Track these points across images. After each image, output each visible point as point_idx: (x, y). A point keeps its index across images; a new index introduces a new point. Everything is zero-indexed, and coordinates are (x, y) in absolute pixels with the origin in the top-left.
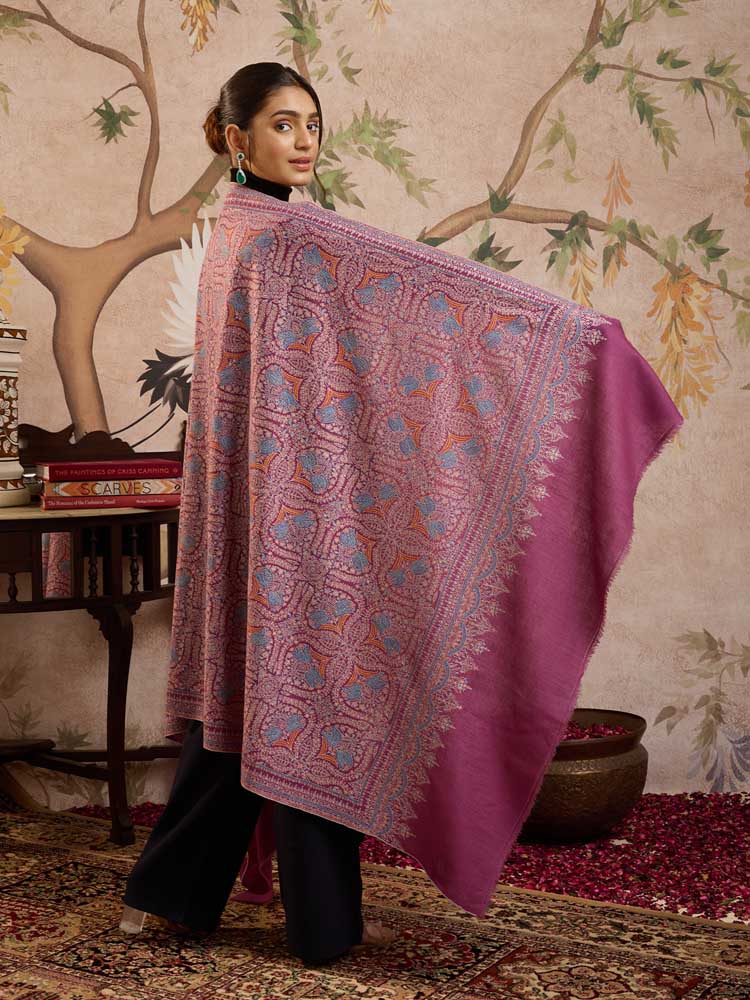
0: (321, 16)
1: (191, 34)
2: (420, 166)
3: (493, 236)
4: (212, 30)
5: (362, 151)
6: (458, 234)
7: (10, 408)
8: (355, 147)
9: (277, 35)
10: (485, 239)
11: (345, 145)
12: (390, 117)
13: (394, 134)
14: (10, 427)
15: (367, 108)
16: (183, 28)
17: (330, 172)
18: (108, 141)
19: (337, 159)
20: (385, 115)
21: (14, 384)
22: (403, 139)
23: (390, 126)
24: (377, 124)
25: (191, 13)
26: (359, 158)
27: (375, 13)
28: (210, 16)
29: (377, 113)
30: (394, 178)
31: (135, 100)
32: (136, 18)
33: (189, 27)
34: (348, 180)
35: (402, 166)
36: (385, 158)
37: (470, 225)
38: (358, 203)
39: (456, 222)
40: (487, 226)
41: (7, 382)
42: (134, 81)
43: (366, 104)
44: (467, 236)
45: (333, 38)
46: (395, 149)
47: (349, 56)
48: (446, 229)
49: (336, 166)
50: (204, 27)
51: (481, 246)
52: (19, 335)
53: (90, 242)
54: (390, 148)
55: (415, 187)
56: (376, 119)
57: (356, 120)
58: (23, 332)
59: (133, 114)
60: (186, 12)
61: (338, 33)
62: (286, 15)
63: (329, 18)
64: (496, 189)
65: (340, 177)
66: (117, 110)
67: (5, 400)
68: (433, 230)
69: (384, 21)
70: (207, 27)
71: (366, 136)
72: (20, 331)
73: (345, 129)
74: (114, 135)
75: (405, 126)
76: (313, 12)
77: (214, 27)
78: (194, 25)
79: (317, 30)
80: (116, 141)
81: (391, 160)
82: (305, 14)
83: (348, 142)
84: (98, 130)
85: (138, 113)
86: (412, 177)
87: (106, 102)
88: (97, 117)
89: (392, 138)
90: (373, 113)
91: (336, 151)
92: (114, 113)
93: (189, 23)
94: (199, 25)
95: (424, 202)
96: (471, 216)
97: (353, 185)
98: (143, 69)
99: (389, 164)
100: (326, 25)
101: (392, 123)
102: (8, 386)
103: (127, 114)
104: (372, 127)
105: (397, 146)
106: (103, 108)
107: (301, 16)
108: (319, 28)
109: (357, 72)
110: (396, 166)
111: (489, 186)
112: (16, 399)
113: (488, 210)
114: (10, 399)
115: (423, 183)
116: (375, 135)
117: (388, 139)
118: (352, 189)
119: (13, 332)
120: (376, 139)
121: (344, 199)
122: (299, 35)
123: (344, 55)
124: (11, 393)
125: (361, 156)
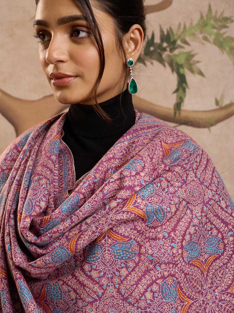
5: (206, 39)
8: (201, 36)
11: (194, 35)
12: (226, 15)
13: (226, 27)
15: (210, 9)
17: (183, 53)
19: (188, 44)
20: (222, 13)
23: (225, 21)
24: (216, 20)
26: (203, 44)
29: (216, 12)
34: (195, 59)
36: (220, 43)
38: (201, 73)
43: (210, 6)
46: (228, 37)
49: (187, 49)
53: (35, 97)
54: (225, 36)
56: (215, 16)
57: (202, 17)
65: (190, 56)
71: (208, 28)
73: (195, 23)
81: (224, 44)
83: (196, 32)
90: (213, 12)
91: (188, 39)
97: (198, 62)
99: (223, 47)
101: (226, 19)
104: (212, 22)
105: (229, 35)
110: (227, 49)
116: (214, 27)
117: (223, 31)
120: (215, 31)
121: (192, 71)
125: (204, 42)
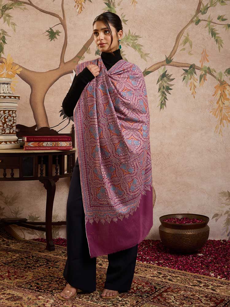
0: (116, 4)
1: (77, 9)
2: (145, 49)
3: (167, 71)
4: (84, 8)
5: (128, 45)
6: (156, 70)
7: (13, 119)
8: (126, 43)
9: (103, 9)
10: (164, 72)
12: (136, 34)
13: (137, 40)
14: (13, 125)
15: (129, 32)
16: (75, 7)
18: (51, 40)
20: (135, 34)
21: (15, 112)
22: (140, 41)
23: (136, 37)
24: (132, 36)
25: (77, 3)
26: (127, 47)
27: (133, 3)
28: (83, 3)
29: (132, 33)
30: (137, 53)
31: (60, 28)
32: (61, 3)
33: (77, 7)
34: (123, 53)
35: (140, 49)
36: (135, 47)
37: (160, 67)
39: (156, 66)
40: (165, 68)
41: (12, 112)
42: (60, 22)
43: (129, 30)
44: (159, 71)
45: (120, 10)
47: (124, 16)
48: (153, 68)
50: (81, 7)
51: (163, 74)
52: (17, 98)
54: (136, 44)
55: (144, 56)
56: (132, 35)
57: (126, 35)
58: (19, 97)
59: (60, 32)
60: (76, 2)
61: (121, 9)
62: (106, 3)
63: (119, 4)
64: (168, 57)
66: (55, 31)
67: (11, 117)
68: (148, 69)
69: (135, 6)
70: (82, 7)
71: (129, 40)
72: (17, 96)
74: (53, 38)
75: (141, 37)
76: (114, 2)
77: (84, 6)
78: (78, 6)
79: (115, 8)
80: (54, 40)
81: (136, 47)
82: (111, 3)
83: (124, 42)
84: (48, 37)
85: (61, 32)
86: (142, 53)
87: (51, 29)
88: (47, 33)
89: (137, 41)
90: (131, 33)
92: (54, 32)
93: (77, 5)
94: (80, 6)
95: (146, 60)
96: (160, 64)
97: (125, 55)
98: (63, 19)
99: (135, 48)
100: (118, 7)
101: (137, 36)
102: (13, 113)
103: (58, 33)
104: (131, 37)
105: (138, 43)
106: (50, 30)
107: (110, 4)
108: (116, 7)
109: (127, 21)
110: (138, 49)
111: (165, 56)
112: (16, 117)
113: (165, 63)
114: (13, 117)
115: (146, 54)
116: (132, 40)
117: (136, 41)
118: (125, 56)
119: (15, 97)
120: (132, 41)
122: (110, 9)
123: (123, 15)
124: (14, 115)
125: (127, 46)
